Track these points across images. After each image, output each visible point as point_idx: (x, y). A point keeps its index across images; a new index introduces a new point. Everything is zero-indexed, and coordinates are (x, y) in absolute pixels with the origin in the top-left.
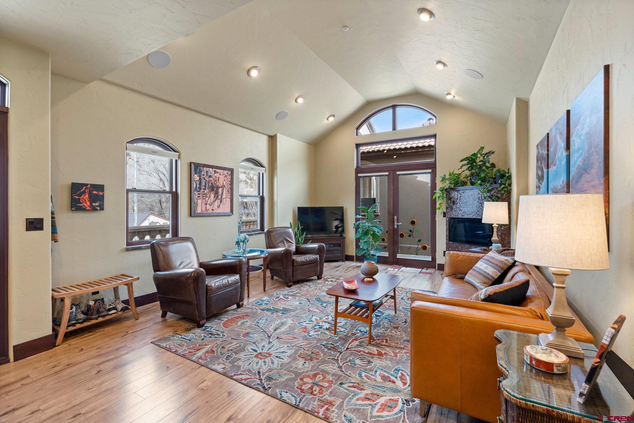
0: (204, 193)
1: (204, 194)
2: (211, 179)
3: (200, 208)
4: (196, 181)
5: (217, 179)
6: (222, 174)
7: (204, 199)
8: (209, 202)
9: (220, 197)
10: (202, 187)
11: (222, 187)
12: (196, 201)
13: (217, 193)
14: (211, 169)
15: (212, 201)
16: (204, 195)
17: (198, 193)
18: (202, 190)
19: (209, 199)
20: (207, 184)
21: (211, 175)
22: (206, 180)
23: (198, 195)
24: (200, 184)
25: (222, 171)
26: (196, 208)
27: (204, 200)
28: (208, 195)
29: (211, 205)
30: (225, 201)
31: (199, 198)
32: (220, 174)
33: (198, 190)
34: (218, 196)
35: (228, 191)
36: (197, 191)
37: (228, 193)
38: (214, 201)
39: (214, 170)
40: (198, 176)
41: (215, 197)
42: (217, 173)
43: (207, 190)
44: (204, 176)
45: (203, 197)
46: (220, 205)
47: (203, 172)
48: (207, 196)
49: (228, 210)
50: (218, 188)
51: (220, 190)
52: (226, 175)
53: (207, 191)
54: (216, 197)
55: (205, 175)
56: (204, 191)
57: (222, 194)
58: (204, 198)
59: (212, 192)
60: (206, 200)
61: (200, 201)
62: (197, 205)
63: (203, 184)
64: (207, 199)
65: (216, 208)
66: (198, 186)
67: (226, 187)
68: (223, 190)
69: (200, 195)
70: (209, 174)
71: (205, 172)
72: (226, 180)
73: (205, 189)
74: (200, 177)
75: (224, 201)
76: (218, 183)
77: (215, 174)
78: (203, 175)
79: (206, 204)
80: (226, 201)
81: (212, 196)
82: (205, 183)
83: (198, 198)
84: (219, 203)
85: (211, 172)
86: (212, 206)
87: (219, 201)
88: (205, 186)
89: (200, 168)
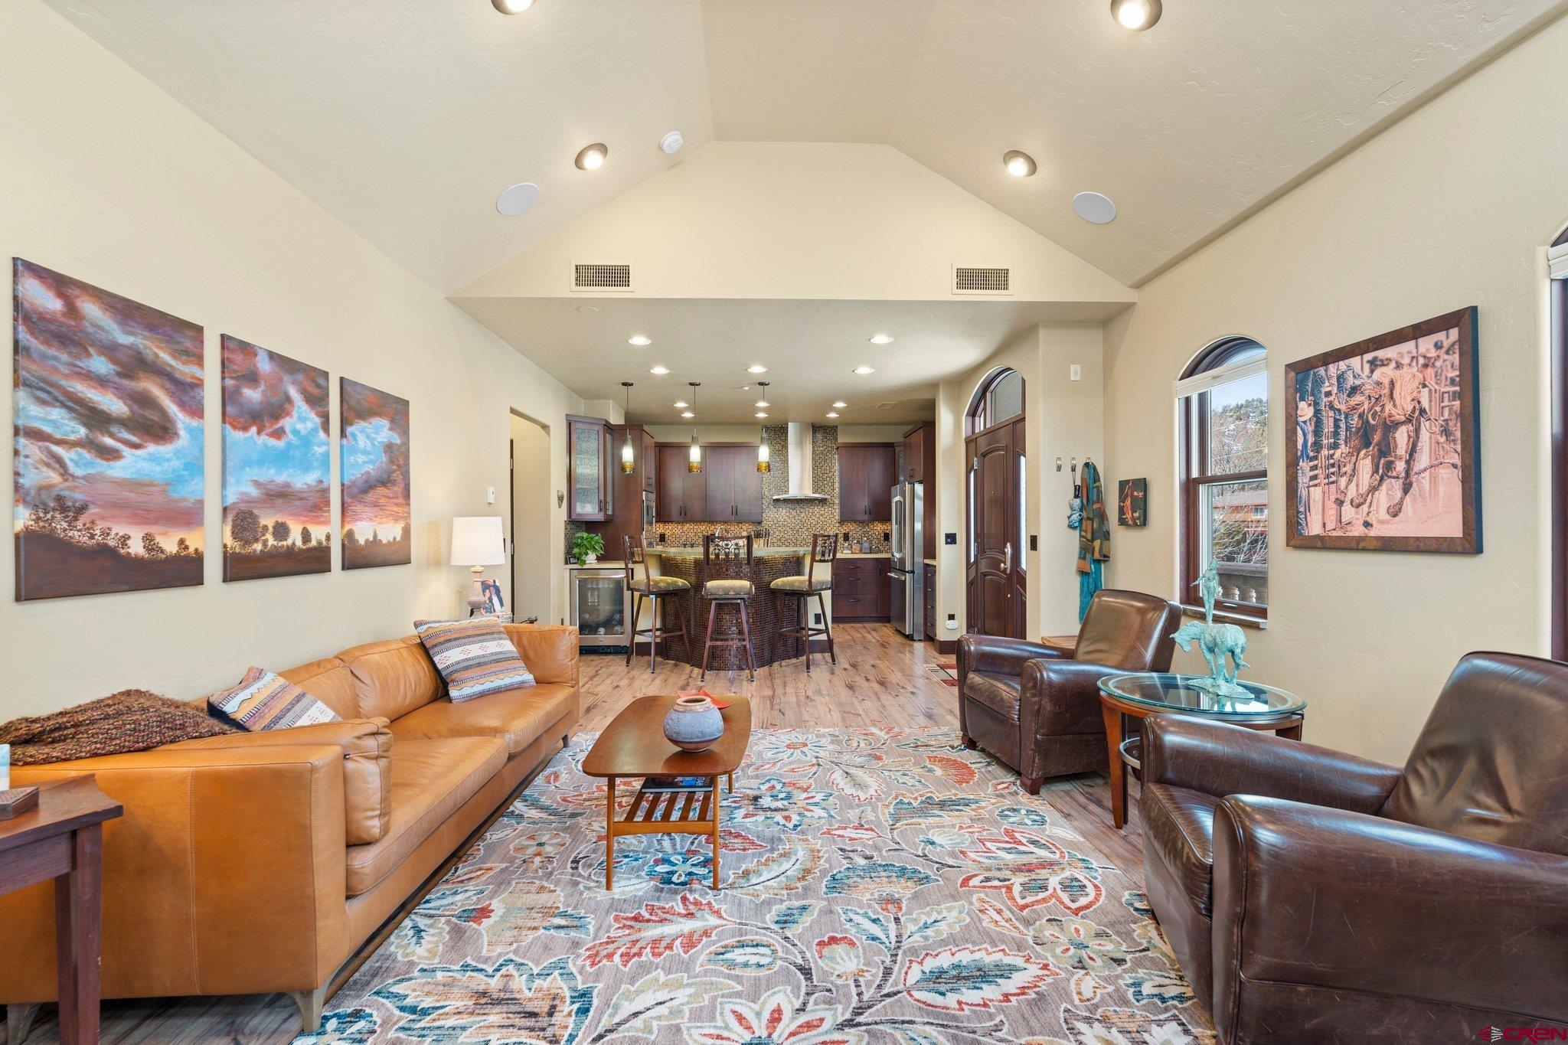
0: (1332, 461)
1: (1333, 465)
2: (1358, 398)
3: (1319, 516)
4: (1305, 422)
5: (1386, 391)
6: (1406, 360)
7: (1333, 482)
8: (1352, 492)
9: (1400, 466)
10: (1325, 442)
11: (1409, 420)
12: (1304, 493)
13: (1385, 450)
14: (1355, 362)
15: (1363, 489)
16: (1332, 470)
17: (1311, 464)
18: (1325, 452)
19: (1350, 481)
20: (1343, 425)
21: (1358, 382)
22: (1339, 411)
23: (1312, 473)
24: (1317, 432)
25: (1410, 345)
26: (1306, 518)
27: (1333, 487)
28: (1348, 468)
29: (1358, 506)
30: (1426, 483)
31: (1316, 482)
32: (1399, 366)
33: (1312, 454)
34: (1389, 466)
35: (1446, 432)
36: (1308, 457)
37: (1442, 439)
38: (1373, 489)
39: (1368, 356)
40: (1310, 405)
41: (1376, 471)
42: (1384, 363)
43: (1343, 446)
44: (1331, 398)
45: (1328, 477)
46: (1401, 503)
47: (1327, 384)
48: (1344, 470)
49: (1452, 526)
50: (1390, 427)
51: (1402, 436)
52: (1433, 353)
53: (1343, 449)
54: (1383, 470)
55: (1335, 390)
56: (1332, 452)
57: (1413, 451)
58: (1333, 478)
59: (1363, 452)
60: (1338, 488)
61: (1316, 493)
62: (1308, 508)
63: (1328, 427)
64: (1343, 481)
65: (1383, 515)
66: (1311, 439)
67: (1434, 413)
68: (1417, 431)
69: (1316, 472)
70: (1351, 381)
71: (1334, 381)
72: (1431, 382)
73: (1335, 446)
74: (1316, 404)
75: (1422, 483)
76: (1389, 407)
77: (1372, 372)
78: (1329, 394)
79: (1340, 503)
80: (1434, 480)
81: (1365, 465)
82: (1336, 421)
83: (1312, 483)
84: (1399, 494)
85: (1358, 370)
86: (1365, 507)
87: (1397, 486)
88: (1336, 434)
89: (1314, 373)
